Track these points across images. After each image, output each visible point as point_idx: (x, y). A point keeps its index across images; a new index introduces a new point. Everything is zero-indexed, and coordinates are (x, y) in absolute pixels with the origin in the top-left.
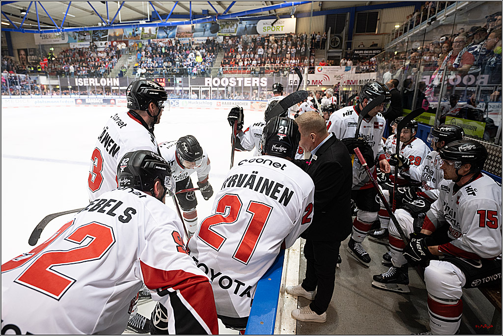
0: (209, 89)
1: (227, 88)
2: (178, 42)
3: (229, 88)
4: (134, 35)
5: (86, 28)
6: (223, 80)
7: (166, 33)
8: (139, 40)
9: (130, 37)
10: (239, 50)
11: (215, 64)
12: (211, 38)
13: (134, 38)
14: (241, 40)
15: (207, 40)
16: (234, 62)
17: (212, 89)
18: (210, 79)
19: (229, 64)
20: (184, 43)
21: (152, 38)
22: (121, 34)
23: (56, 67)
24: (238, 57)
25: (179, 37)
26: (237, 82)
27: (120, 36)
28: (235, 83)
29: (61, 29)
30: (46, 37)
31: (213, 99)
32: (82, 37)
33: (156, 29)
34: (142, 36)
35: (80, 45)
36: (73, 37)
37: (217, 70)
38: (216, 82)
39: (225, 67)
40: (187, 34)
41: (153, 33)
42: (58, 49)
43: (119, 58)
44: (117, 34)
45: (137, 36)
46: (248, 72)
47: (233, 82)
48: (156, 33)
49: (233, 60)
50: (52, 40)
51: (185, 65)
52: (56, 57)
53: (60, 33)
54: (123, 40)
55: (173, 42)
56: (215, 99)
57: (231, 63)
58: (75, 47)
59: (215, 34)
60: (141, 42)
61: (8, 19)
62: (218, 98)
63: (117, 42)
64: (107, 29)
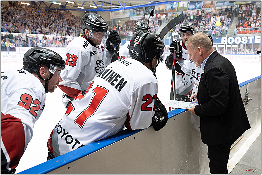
0: (224, 46)
1: (239, 45)
2: (203, 12)
3: (242, 45)
4: (172, 9)
5: (139, 6)
6: (236, 39)
7: (195, 6)
8: (175, 12)
9: (169, 10)
10: (253, 14)
11: (231, 27)
12: (229, 7)
13: (172, 11)
14: (255, 6)
15: (226, 9)
16: (247, 24)
17: (227, 46)
18: (226, 38)
19: (242, 26)
20: (207, 12)
21: (184, 10)
22: (163, 8)
23: (120, 33)
24: (251, 19)
25: (204, 8)
26: (248, 40)
27: (163, 10)
28: (247, 41)
29: (124, 8)
30: (116, 14)
31: (227, 54)
32: (138, 13)
33: (188, 3)
34: (177, 9)
35: (137, 18)
36: (133, 13)
37: (232, 31)
38: (231, 40)
39: (239, 29)
40: (210, 5)
41: (186, 6)
42: (122, 21)
43: (160, 25)
44: (161, 9)
45: (174, 10)
46: (258, 32)
47: (245, 40)
48: (188, 6)
49: (246, 23)
50: (120, 15)
51: (207, 28)
52: (121, 26)
53: (123, 10)
54: (164, 12)
55: (200, 12)
56: (229, 54)
57: (244, 25)
58: (133, 20)
59: (233, 3)
60: (177, 13)
61: (95, 4)
62: (231, 53)
63: (160, 14)
64: (154, 5)
